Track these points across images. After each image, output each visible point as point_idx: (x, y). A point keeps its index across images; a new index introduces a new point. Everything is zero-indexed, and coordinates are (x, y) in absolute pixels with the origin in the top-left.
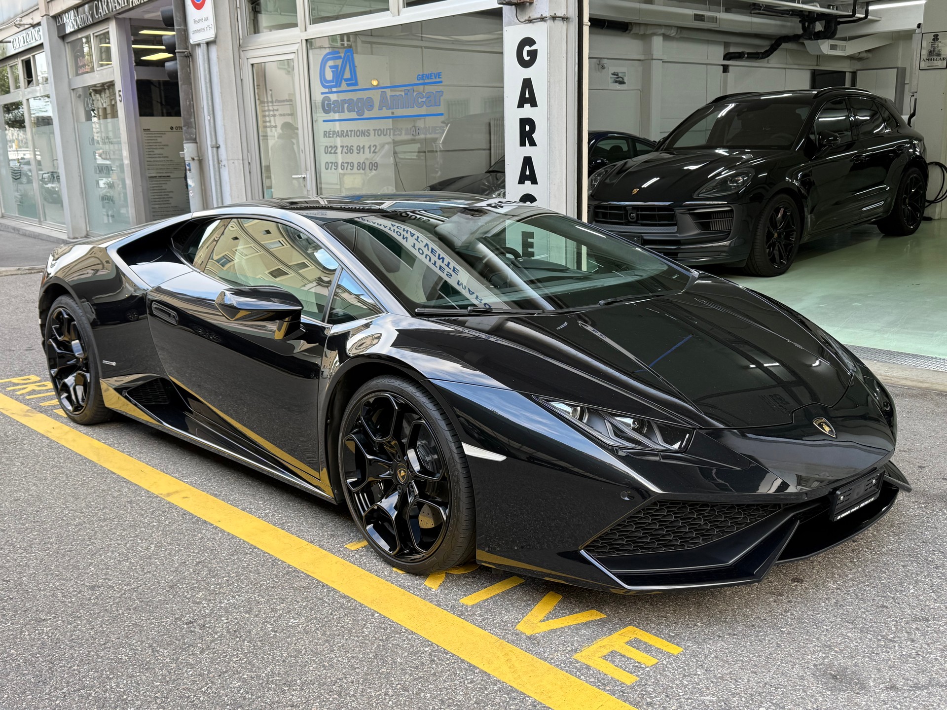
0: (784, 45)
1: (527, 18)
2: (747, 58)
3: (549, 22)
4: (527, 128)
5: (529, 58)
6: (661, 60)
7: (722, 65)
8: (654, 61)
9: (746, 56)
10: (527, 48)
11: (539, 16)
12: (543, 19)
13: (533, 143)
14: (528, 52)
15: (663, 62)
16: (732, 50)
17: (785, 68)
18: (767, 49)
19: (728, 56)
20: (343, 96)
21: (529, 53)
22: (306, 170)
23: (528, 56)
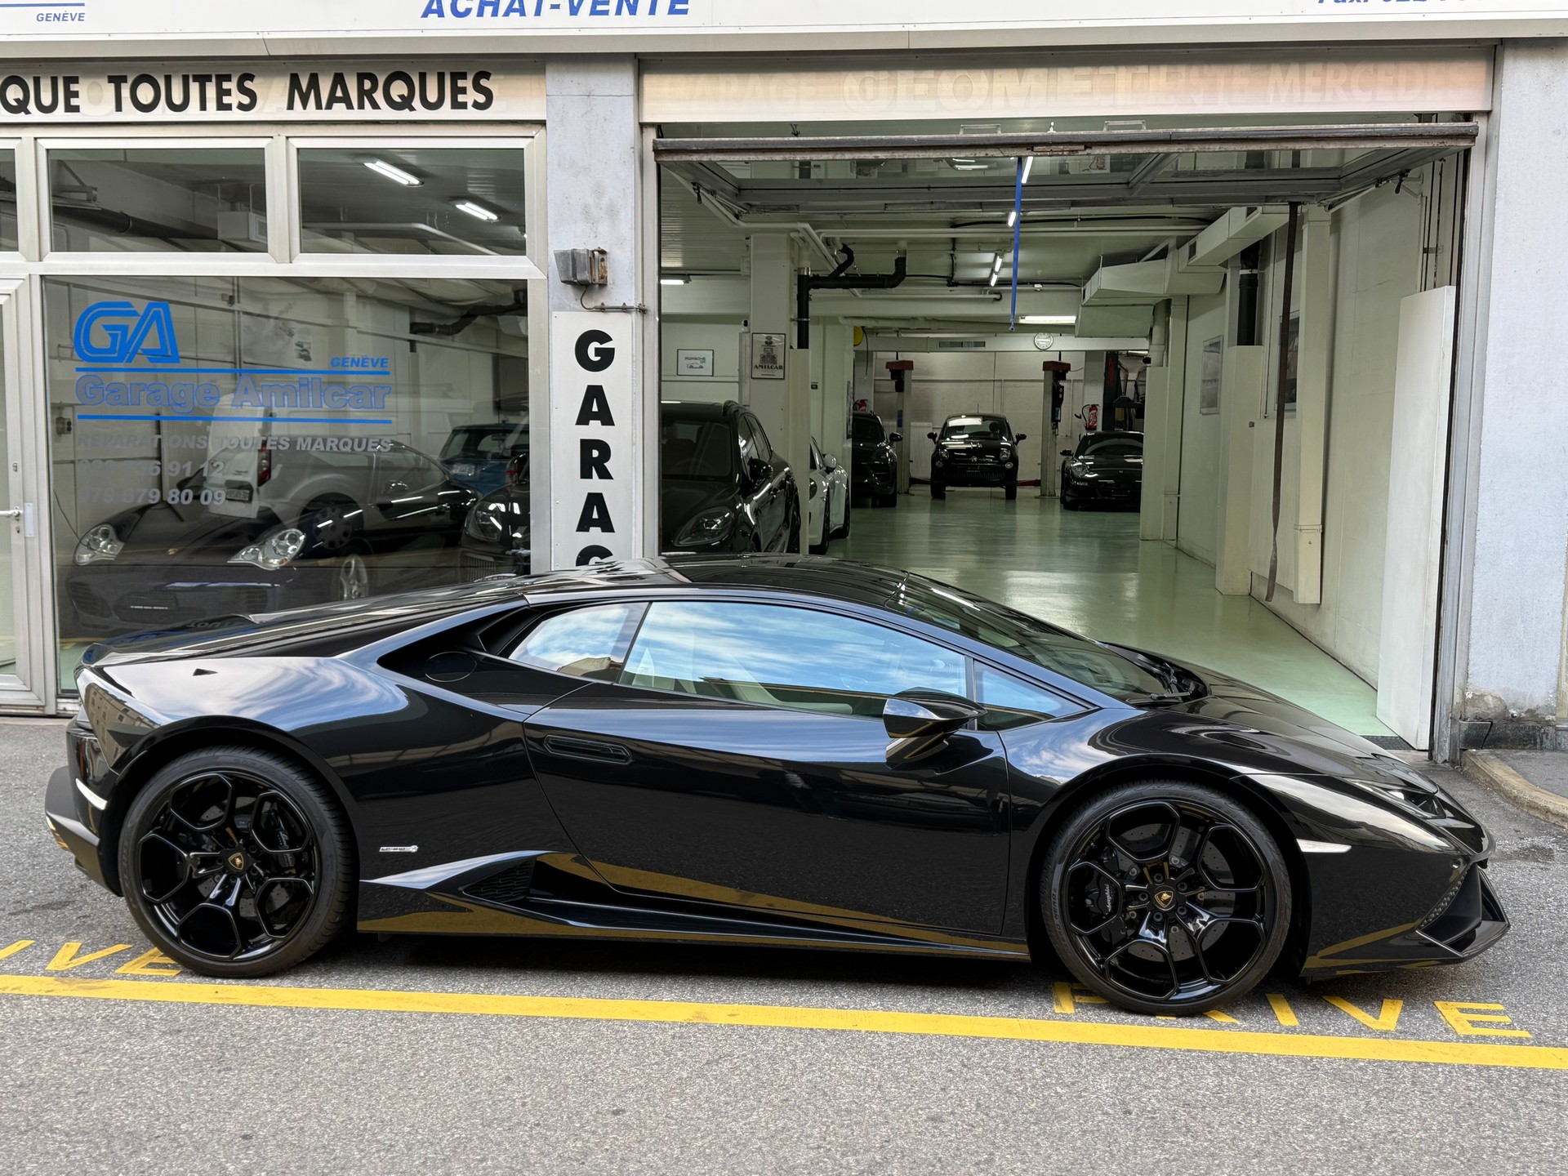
0: (479, 320)
1: (599, 304)
2: (439, 332)
3: (634, 314)
4: (595, 453)
5: (598, 358)
6: (355, 328)
7: (409, 340)
8: (350, 329)
9: (437, 329)
10: (594, 345)
11: (621, 305)
12: (625, 309)
13: (605, 475)
14: (596, 349)
15: (359, 332)
16: (418, 320)
17: (468, 350)
18: (456, 320)
19: (415, 328)
20: (138, 378)
21: (598, 352)
22: (24, 502)
23: (596, 355)
